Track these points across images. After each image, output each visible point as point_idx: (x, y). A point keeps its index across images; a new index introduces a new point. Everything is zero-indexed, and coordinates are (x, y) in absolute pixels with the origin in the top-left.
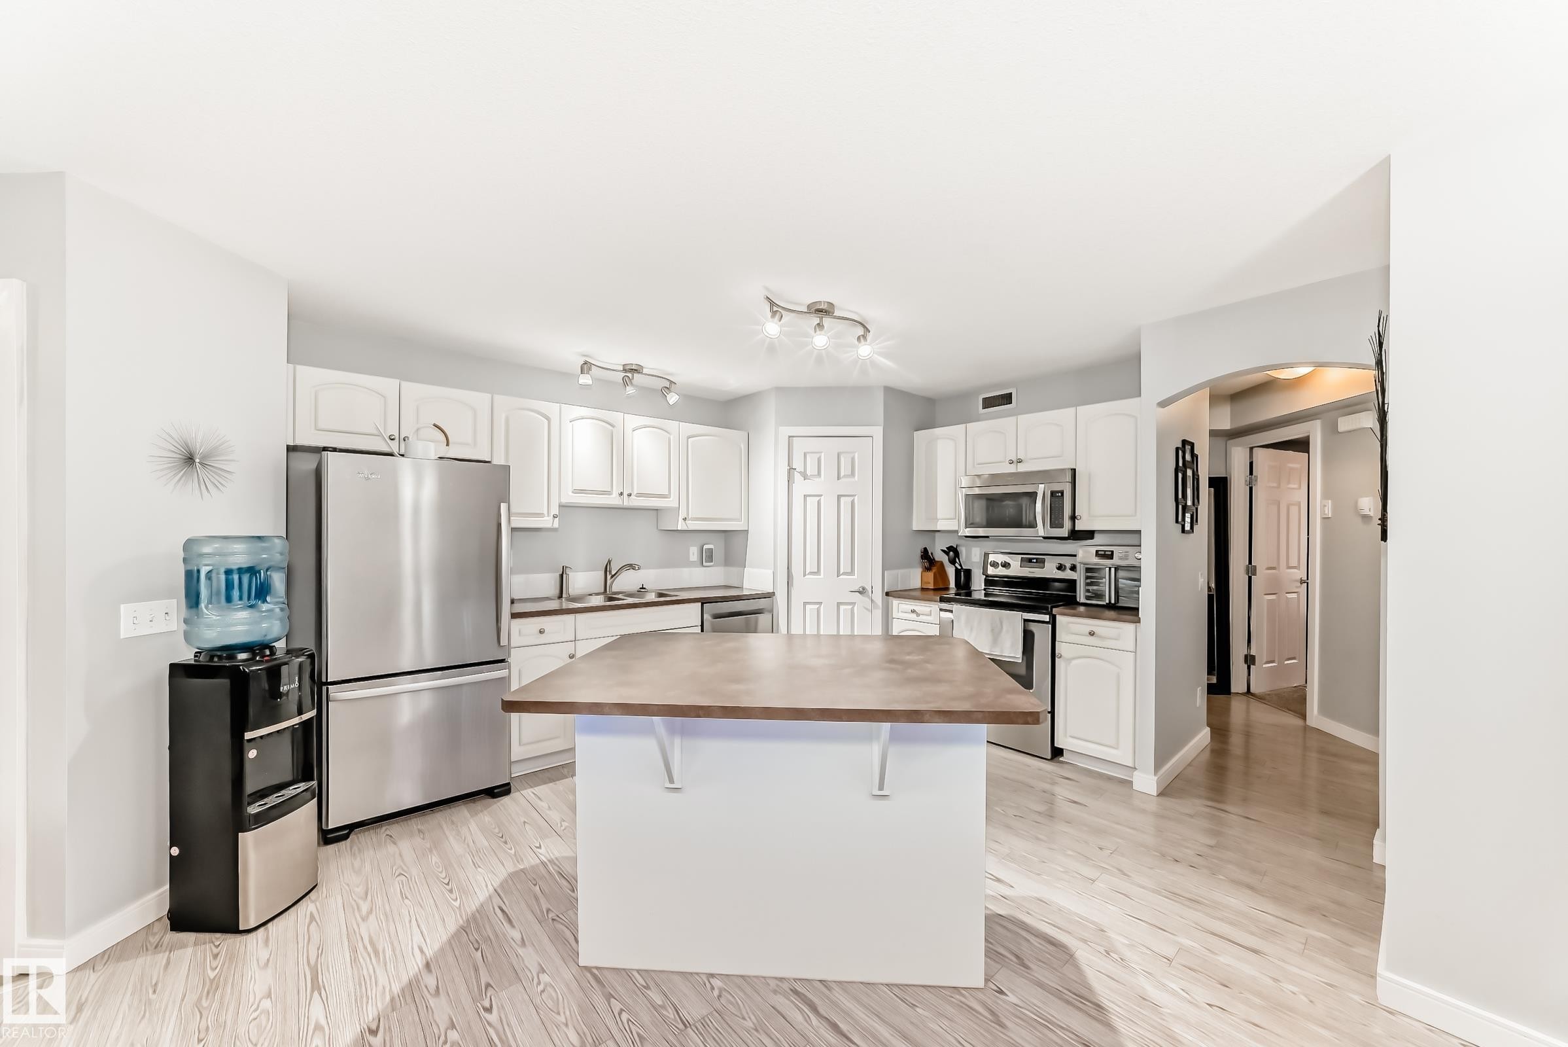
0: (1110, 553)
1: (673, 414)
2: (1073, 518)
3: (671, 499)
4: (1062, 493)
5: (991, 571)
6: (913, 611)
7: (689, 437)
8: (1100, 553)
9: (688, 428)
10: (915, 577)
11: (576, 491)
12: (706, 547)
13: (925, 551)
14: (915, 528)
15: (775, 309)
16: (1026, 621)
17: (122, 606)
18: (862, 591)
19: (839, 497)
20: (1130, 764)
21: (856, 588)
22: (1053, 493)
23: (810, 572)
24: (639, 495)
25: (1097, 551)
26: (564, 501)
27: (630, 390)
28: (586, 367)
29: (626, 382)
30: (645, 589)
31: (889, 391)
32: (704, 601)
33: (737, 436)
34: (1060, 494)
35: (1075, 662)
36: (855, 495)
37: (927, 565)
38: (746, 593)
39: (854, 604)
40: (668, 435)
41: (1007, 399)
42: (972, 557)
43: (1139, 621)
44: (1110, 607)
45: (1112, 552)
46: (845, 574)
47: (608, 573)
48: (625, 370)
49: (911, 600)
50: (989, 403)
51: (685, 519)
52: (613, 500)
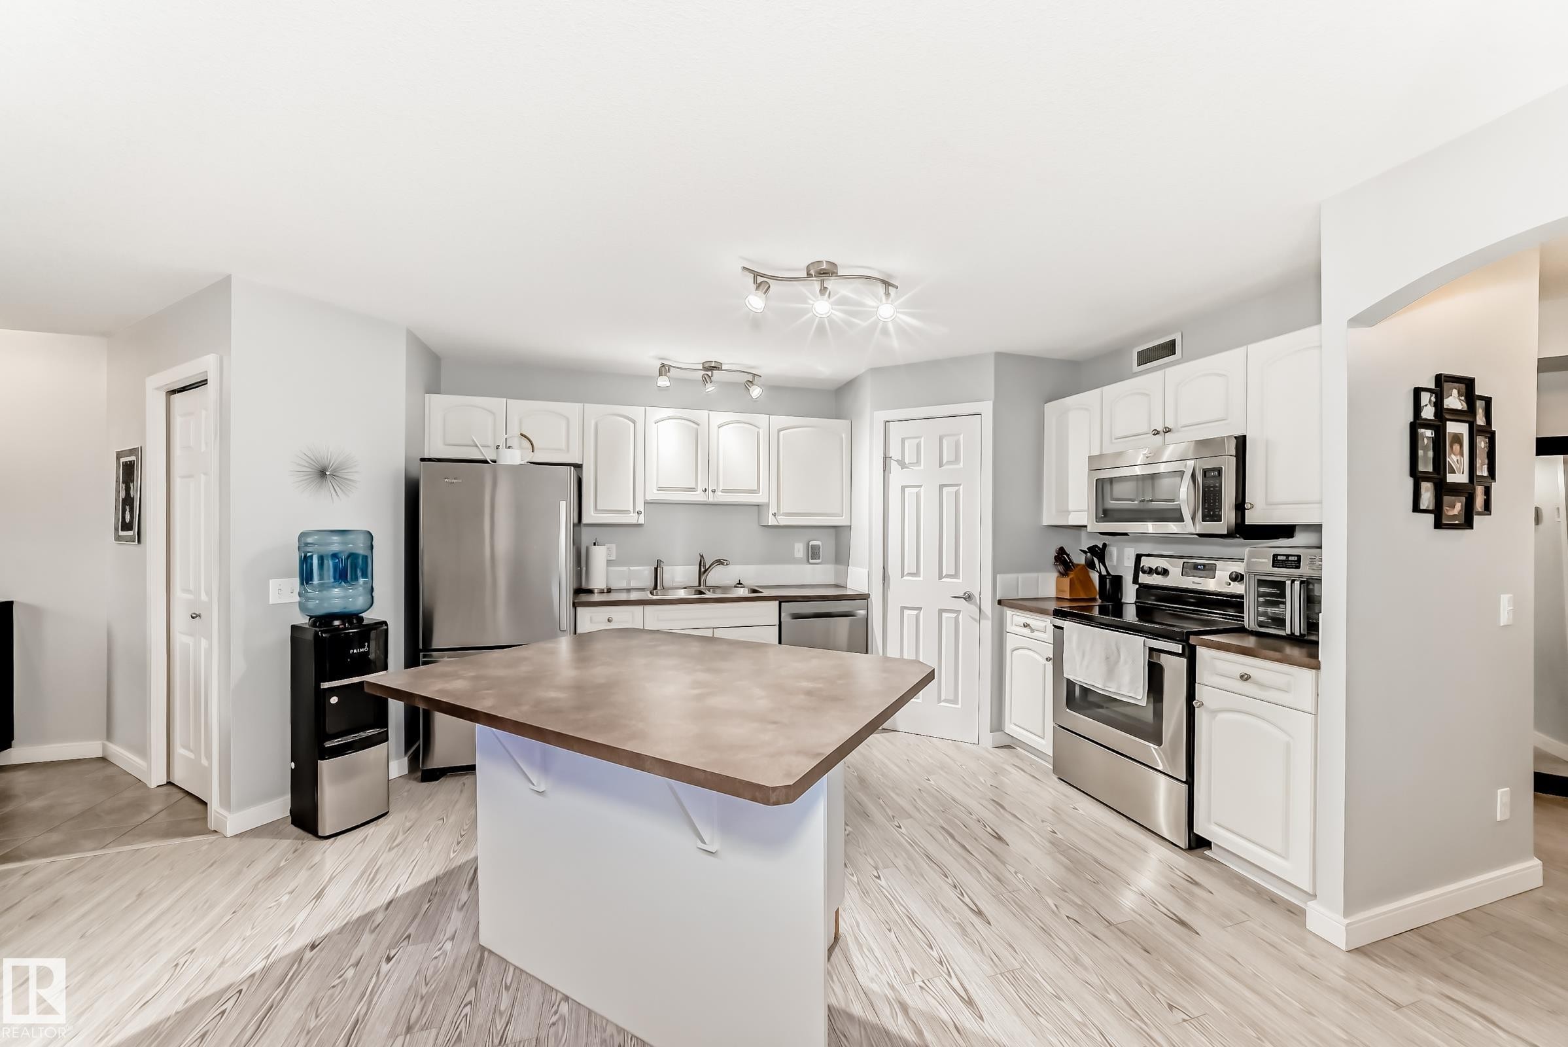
0: (1296, 558)
1: (755, 408)
2: (1240, 507)
3: (761, 494)
4: (1219, 471)
5: (1144, 579)
6: (1026, 625)
7: (779, 431)
8: (1279, 558)
9: (778, 421)
10: (1048, 584)
11: (660, 489)
12: (811, 543)
13: (1061, 551)
14: (1045, 523)
15: (760, 279)
16: (1151, 650)
17: (271, 581)
18: (968, 597)
19: (941, 487)
20: (1307, 887)
21: (961, 594)
22: (1205, 472)
23: (908, 573)
24: (724, 491)
25: (1275, 556)
26: (649, 498)
27: (710, 388)
28: (664, 369)
29: (706, 379)
30: (741, 584)
31: (1003, 359)
32: (782, 600)
33: (840, 424)
34: (1216, 473)
35: (1221, 716)
36: (960, 485)
37: (1061, 568)
38: (849, 593)
39: (958, 612)
40: (757, 430)
41: (1169, 348)
42: (1121, 561)
43: (1317, 667)
44: (1292, 639)
45: (1299, 557)
46: (948, 576)
47: (702, 567)
48: (705, 369)
49: (1029, 613)
50: (1145, 357)
51: (774, 515)
52: (699, 496)
